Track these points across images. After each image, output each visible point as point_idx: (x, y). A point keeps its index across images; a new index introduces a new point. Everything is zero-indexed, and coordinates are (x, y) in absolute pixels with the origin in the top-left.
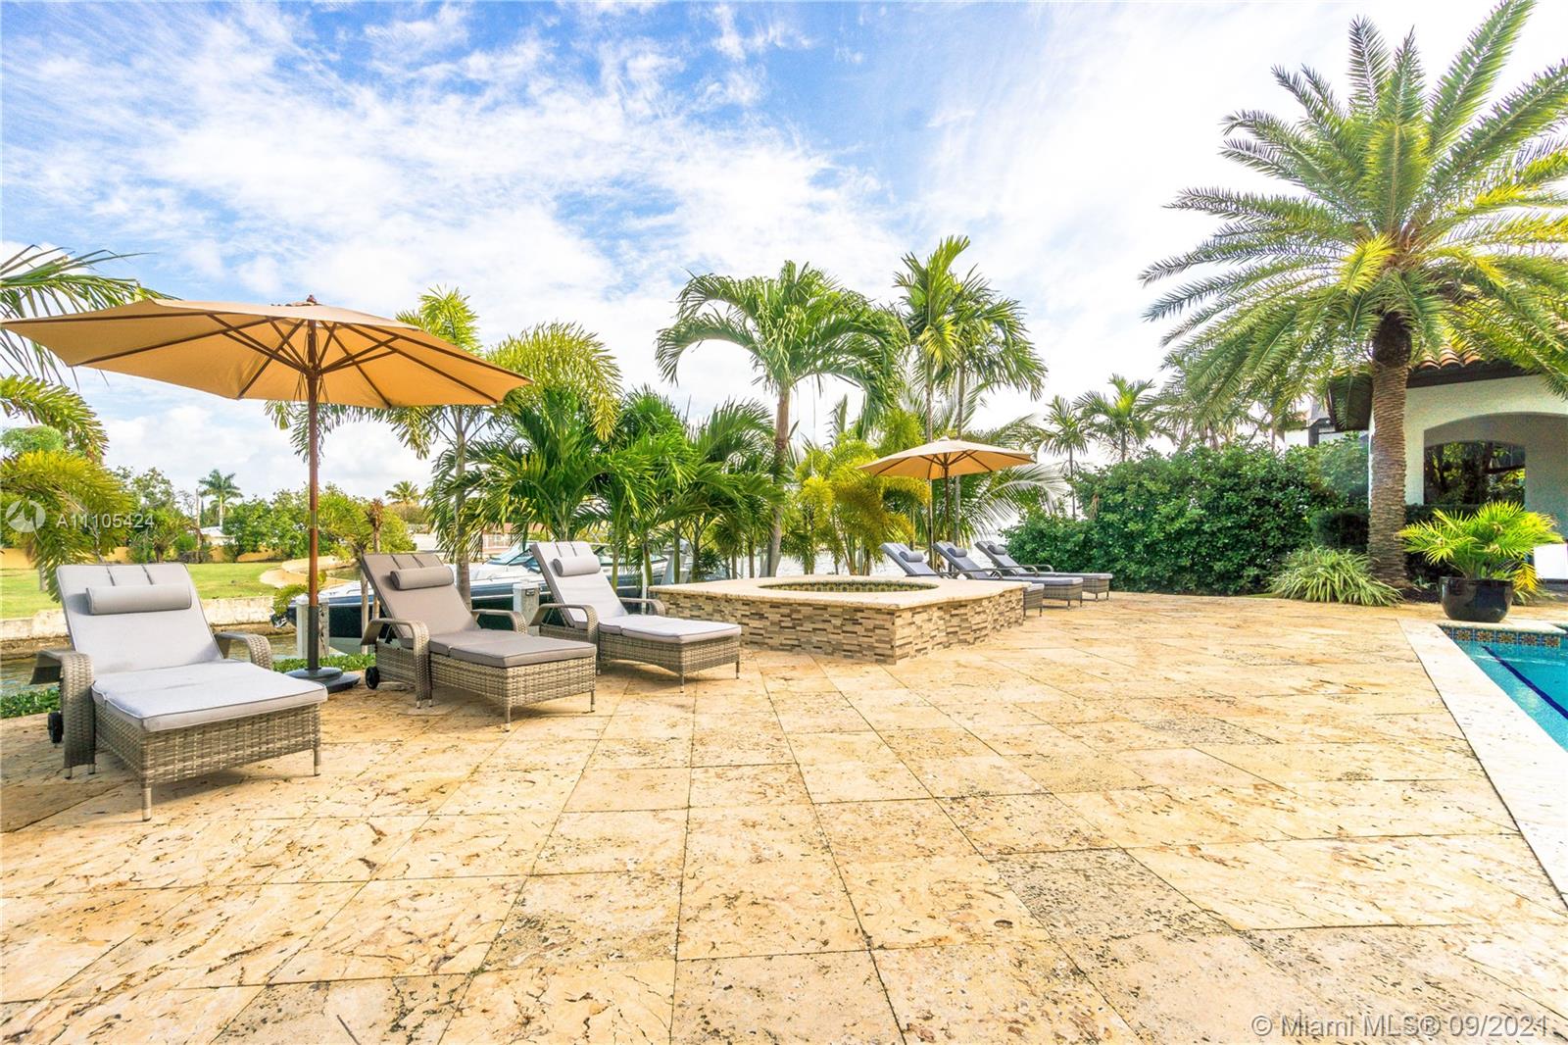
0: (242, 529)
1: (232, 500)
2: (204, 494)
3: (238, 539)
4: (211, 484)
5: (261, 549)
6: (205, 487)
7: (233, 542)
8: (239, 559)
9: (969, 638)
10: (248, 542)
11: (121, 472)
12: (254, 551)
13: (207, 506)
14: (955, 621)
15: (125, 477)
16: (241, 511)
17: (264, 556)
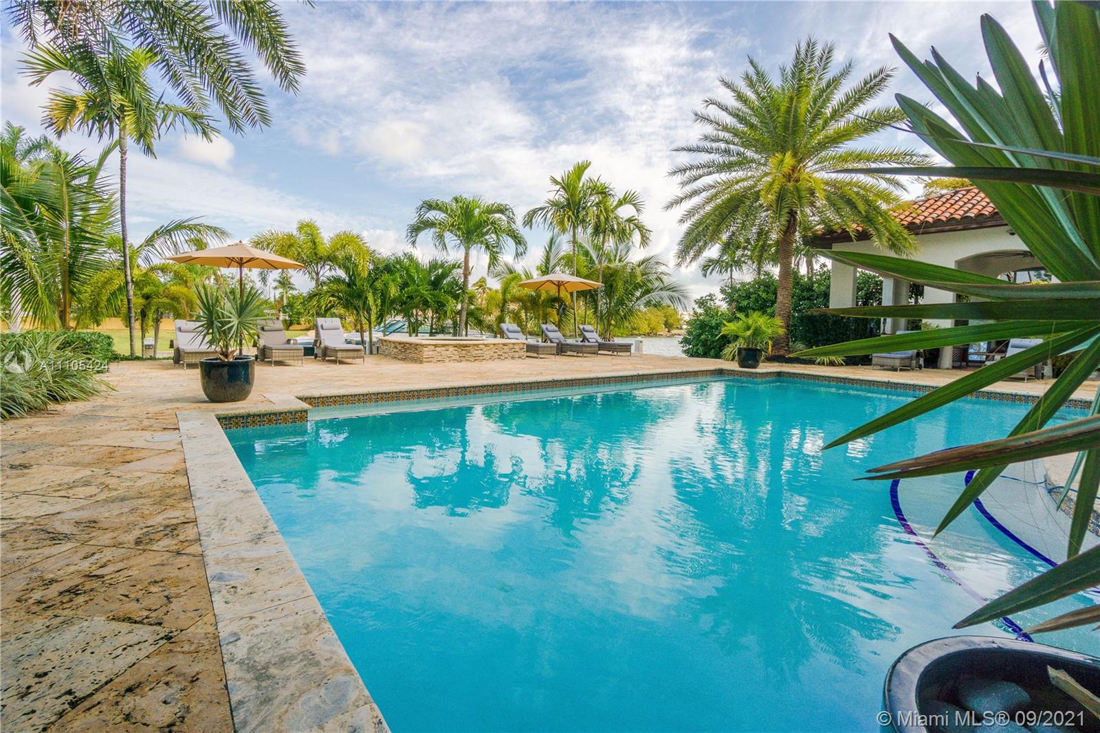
0: (292, 310)
1: (291, 292)
2: (275, 288)
3: (290, 316)
4: (280, 282)
5: (302, 322)
6: (277, 284)
7: (287, 318)
8: (291, 328)
9: (473, 359)
10: (295, 318)
11: (230, 275)
12: (298, 324)
13: (278, 296)
14: (464, 352)
15: (232, 278)
16: (291, 299)
17: (303, 327)
